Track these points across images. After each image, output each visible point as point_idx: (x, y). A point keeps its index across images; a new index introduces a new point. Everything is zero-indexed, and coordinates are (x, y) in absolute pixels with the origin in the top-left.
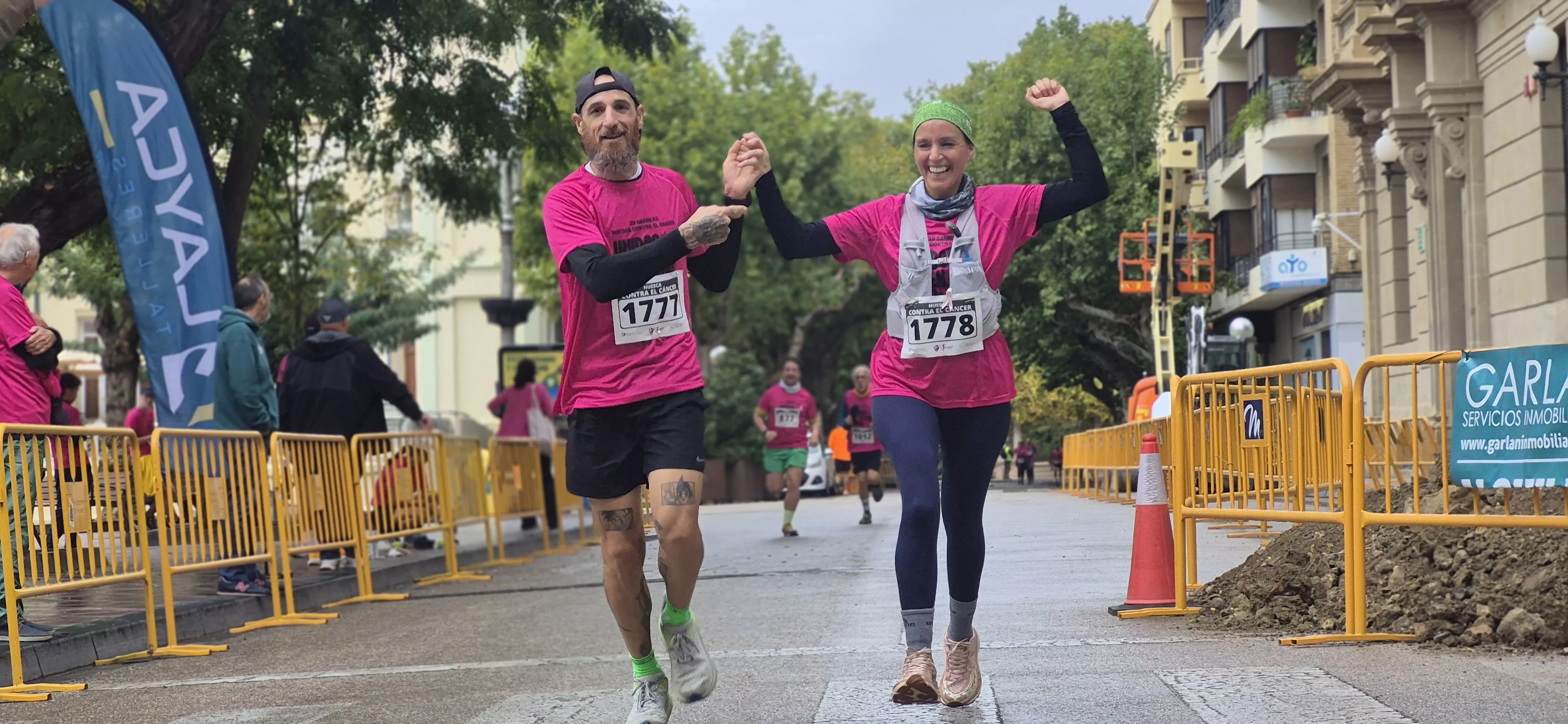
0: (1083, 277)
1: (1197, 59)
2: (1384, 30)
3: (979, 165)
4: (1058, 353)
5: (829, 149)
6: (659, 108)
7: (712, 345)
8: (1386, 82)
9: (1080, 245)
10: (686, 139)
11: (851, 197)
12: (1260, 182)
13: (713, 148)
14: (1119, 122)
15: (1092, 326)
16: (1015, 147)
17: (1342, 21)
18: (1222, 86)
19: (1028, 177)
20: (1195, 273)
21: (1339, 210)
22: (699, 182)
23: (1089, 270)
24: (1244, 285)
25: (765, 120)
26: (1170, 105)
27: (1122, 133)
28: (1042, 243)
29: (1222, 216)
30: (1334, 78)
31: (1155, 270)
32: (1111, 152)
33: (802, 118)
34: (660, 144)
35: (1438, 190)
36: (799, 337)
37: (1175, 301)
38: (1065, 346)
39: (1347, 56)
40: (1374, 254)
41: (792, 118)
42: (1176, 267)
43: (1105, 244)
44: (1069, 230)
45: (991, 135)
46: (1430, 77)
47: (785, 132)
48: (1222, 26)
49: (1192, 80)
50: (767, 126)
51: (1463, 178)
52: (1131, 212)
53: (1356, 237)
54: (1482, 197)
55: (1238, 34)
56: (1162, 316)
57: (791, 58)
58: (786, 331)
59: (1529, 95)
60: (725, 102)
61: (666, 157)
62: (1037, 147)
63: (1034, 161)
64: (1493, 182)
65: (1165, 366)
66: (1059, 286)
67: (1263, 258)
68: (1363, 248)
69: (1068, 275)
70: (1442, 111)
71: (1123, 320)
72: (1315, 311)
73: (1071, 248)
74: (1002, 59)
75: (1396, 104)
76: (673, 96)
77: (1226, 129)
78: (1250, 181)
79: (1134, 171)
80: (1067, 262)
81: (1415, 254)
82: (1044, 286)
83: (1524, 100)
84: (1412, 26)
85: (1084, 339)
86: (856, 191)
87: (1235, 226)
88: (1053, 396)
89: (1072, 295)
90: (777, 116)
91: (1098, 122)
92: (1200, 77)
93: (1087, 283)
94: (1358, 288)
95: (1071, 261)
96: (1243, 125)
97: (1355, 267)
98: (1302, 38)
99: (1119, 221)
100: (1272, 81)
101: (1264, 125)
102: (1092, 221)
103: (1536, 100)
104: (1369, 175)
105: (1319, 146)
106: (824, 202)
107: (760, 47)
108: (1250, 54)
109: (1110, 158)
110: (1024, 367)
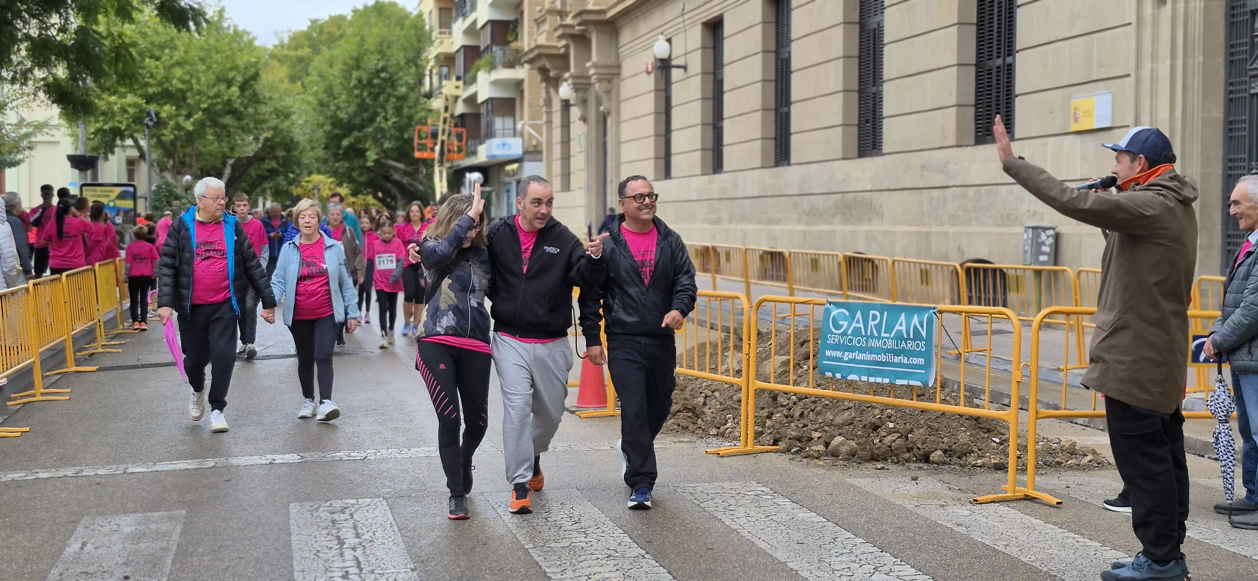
0: (390, 146)
1: (447, 31)
2: (569, 31)
3: (334, 83)
4: (363, 179)
5: (252, 71)
7: (184, 174)
8: (565, 57)
9: (389, 129)
10: (172, 62)
11: (264, 98)
12: (486, 101)
13: (188, 67)
14: (411, 64)
15: (392, 171)
16: (355, 74)
17: (539, 22)
18: (465, 47)
19: (362, 91)
20: (456, 149)
21: (529, 120)
22: (180, 86)
23: (393, 142)
24: (474, 153)
25: (218, 53)
26: (432, 53)
27: (413, 70)
28: (368, 126)
29: (462, 116)
30: (536, 52)
31: (438, 148)
33: (238, 53)
35: (592, 116)
36: (228, 170)
37: (447, 165)
38: (366, 176)
39: (542, 40)
40: (550, 144)
41: (233, 54)
42: (447, 147)
43: (403, 128)
44: (383, 121)
45: (341, 67)
46: (594, 58)
47: (229, 61)
48: (465, 16)
49: (447, 42)
50: (219, 56)
51: (609, 113)
52: (417, 113)
53: (540, 134)
54: (618, 123)
55: (475, 22)
56: (441, 172)
58: (221, 166)
59: (648, 73)
60: (194, 42)
61: (162, 71)
62: (367, 75)
63: (365, 82)
64: (625, 115)
66: (377, 150)
67: (487, 142)
68: (543, 140)
69: (382, 144)
70: (600, 77)
71: (410, 169)
72: (513, 170)
73: (382, 129)
74: (327, 18)
75: (572, 70)
76: (165, 36)
77: (466, 70)
78: (480, 99)
79: (416, 90)
80: (382, 137)
81: (575, 147)
82: (368, 150)
83: (645, 75)
84: (585, 31)
85: (388, 178)
86: (268, 95)
87: (468, 121)
88: (354, 199)
89: (383, 155)
90: (225, 51)
91: (398, 64)
92: (451, 40)
93: (391, 149)
94: (541, 161)
95: (384, 137)
96: (478, 70)
97: (538, 149)
98: (511, 26)
99: (410, 118)
100: (494, 49)
101: (489, 72)
102: (396, 117)
103: (652, 76)
104: (548, 103)
105: (519, 84)
106: (250, 100)
107: (214, 12)
108: (482, 32)
109: (406, 83)
110: (340, 184)
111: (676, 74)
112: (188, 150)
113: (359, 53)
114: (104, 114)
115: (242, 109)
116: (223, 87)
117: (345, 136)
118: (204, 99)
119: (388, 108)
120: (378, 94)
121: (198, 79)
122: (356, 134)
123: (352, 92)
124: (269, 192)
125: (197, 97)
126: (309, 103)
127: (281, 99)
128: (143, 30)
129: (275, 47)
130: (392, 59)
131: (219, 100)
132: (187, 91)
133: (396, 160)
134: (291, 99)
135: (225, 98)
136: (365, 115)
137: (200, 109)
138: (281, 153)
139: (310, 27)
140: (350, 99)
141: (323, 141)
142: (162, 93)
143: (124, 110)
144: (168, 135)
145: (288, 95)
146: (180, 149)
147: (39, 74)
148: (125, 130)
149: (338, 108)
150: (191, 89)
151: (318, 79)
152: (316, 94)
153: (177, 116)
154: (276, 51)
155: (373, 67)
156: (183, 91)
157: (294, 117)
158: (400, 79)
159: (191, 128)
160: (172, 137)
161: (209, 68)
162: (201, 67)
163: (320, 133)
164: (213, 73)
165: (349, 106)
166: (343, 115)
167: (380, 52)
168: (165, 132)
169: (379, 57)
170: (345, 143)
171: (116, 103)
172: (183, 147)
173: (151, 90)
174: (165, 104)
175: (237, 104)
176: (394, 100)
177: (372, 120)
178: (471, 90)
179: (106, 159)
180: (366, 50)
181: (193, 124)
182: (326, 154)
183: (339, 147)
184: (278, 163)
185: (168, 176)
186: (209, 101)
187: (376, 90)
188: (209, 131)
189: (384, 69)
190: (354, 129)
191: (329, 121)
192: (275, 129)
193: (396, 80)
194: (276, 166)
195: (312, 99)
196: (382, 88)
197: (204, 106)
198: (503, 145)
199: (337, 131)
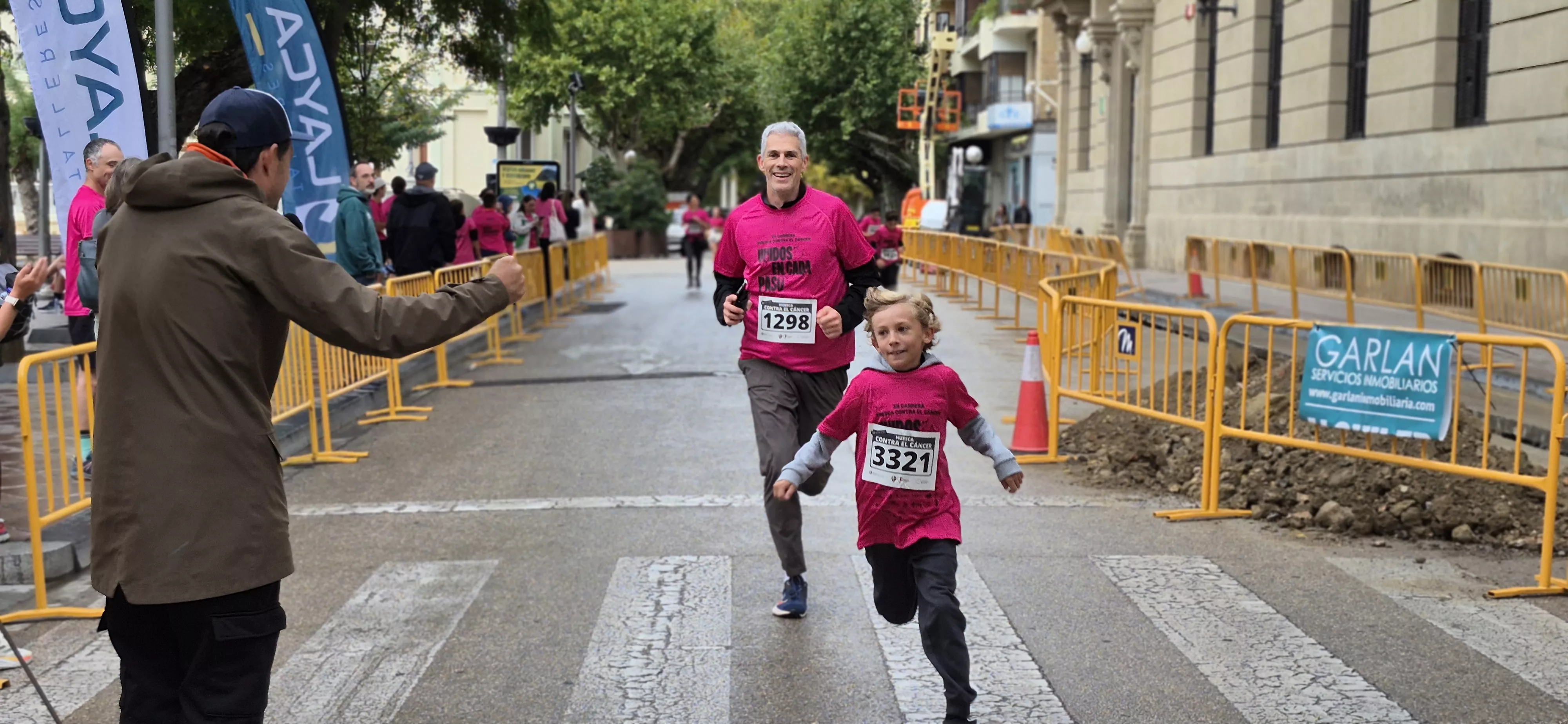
0: (869, 115)
3: (804, 37)
4: (842, 155)
5: (708, 23)
7: (626, 149)
9: (869, 93)
10: (614, 13)
11: (720, 56)
12: (990, 57)
13: (631, 20)
14: (899, 12)
15: (872, 145)
16: (829, 25)
19: (837, 46)
20: (947, 117)
21: (1042, 79)
22: (622, 43)
23: (874, 110)
24: (974, 122)
27: (900, 19)
28: (844, 90)
29: (961, 76)
31: (924, 116)
32: (892, 32)
34: (596, 15)
35: (1117, 75)
36: (679, 145)
37: (936, 137)
38: (846, 150)
40: (1066, 110)
42: (937, 113)
43: (885, 92)
44: (862, 83)
45: (813, 17)
46: (1120, 0)
47: (680, 11)
51: (1138, 69)
52: (903, 72)
53: (1055, 97)
54: (1149, 82)
56: (927, 148)
58: (672, 140)
59: (1188, 18)
61: (601, 25)
62: (844, 27)
63: (841, 35)
64: (1157, 73)
65: (927, 180)
66: (854, 119)
67: (988, 107)
68: (1058, 105)
69: (860, 112)
70: (1128, 23)
71: (894, 142)
72: (1021, 143)
73: (861, 94)
75: (1094, 15)
77: (967, 19)
78: (983, 54)
79: (905, 43)
80: (861, 104)
81: (1096, 114)
82: (843, 119)
83: (1184, 21)
85: (867, 153)
86: (724, 52)
87: (969, 83)
88: (833, 180)
89: (861, 125)
91: (883, 11)
93: (871, 118)
94: (1053, 131)
95: (862, 104)
96: (980, 18)
97: (1052, 116)
99: (895, 79)
101: (994, 19)
102: (877, 78)
103: (1193, 22)
104: (1065, 57)
105: (1030, 35)
106: (703, 59)
109: (892, 36)
110: (816, 161)
111: (1223, 19)
112: (632, 120)
114: (536, 77)
115: (694, 71)
116: (671, 43)
117: (816, 102)
118: (649, 58)
119: (868, 66)
120: (857, 50)
121: (643, 34)
122: (829, 99)
123: (825, 48)
124: (734, 172)
125: (641, 57)
126: (773, 62)
127: (742, 56)
131: (667, 60)
132: (630, 49)
133: (879, 131)
134: (756, 56)
135: (674, 56)
137: (644, 71)
138: (743, 123)
140: (823, 56)
141: (790, 108)
142: (601, 51)
143: (557, 73)
144: (608, 103)
145: (752, 51)
146: (621, 120)
147: (446, 30)
148: (559, 96)
149: (809, 68)
150: (634, 46)
151: (786, 32)
152: (781, 51)
153: (618, 79)
155: (851, 16)
156: (626, 50)
157: (758, 79)
158: (884, 30)
159: (633, 94)
160: (612, 105)
161: (656, 20)
162: (647, 20)
163: (785, 100)
164: (660, 27)
165: (821, 65)
166: (814, 77)
168: (603, 98)
170: (816, 111)
171: (548, 65)
172: (625, 116)
173: (588, 49)
174: (604, 65)
175: (688, 65)
176: (876, 57)
177: (849, 82)
178: (973, 43)
179: (538, 131)
181: (636, 88)
183: (809, 116)
184: (740, 135)
185: (608, 151)
187: (855, 45)
188: (655, 97)
189: (864, 18)
190: (827, 94)
191: (797, 84)
192: (736, 94)
193: (880, 32)
194: (740, 140)
195: (778, 57)
196: (861, 42)
197: (649, 67)
198: (1009, 111)
199: (807, 96)
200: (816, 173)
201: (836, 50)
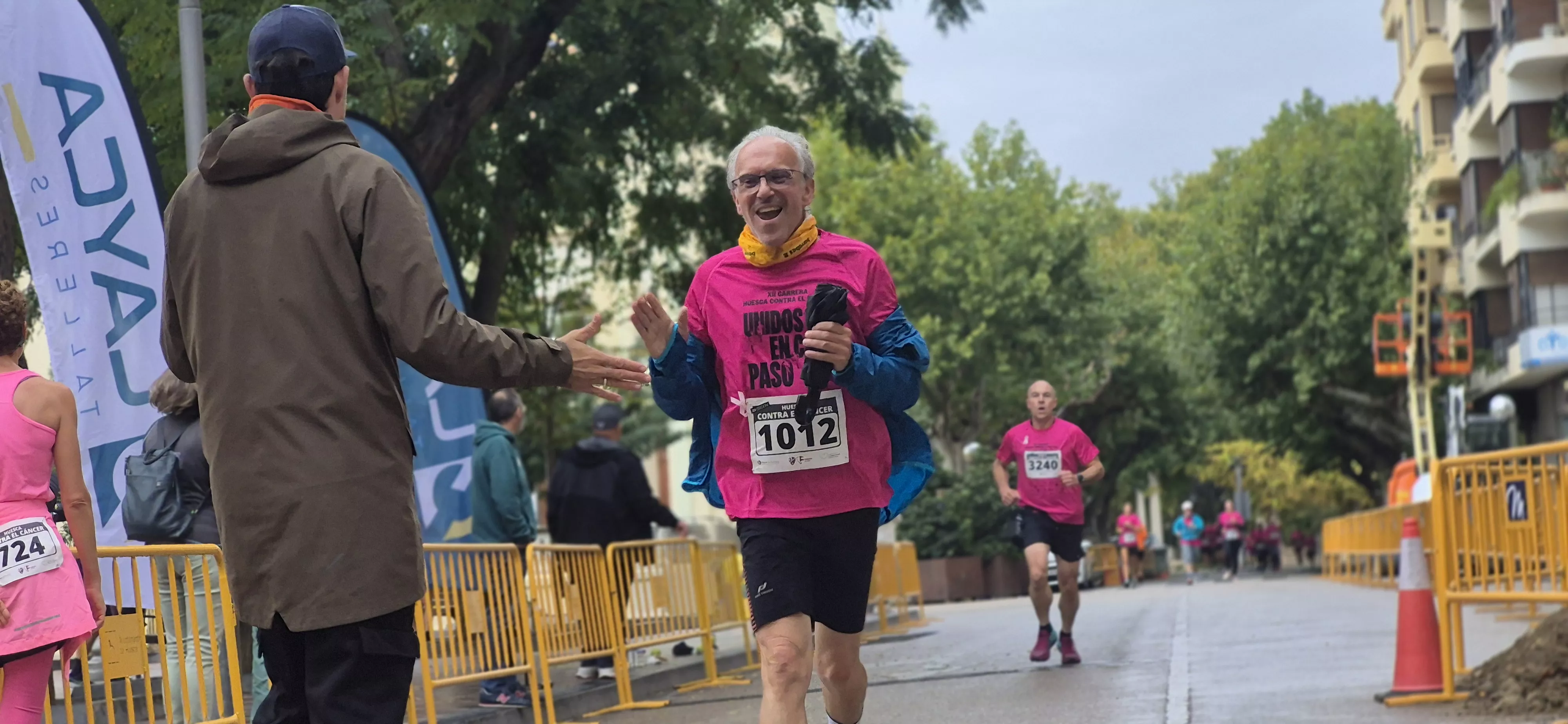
0: (1337, 361)
1: (1446, 137)
3: (1227, 252)
4: (1314, 438)
5: (1075, 243)
6: (904, 207)
7: (965, 441)
9: (1334, 329)
10: (932, 236)
11: (1099, 290)
12: (1517, 260)
13: (959, 245)
15: (1347, 410)
16: (1264, 233)
18: (1475, 164)
19: (1278, 263)
20: (1452, 352)
22: (946, 279)
23: (1343, 353)
24: (1503, 363)
25: (1011, 214)
26: (1421, 184)
27: (1373, 215)
28: (1294, 327)
29: (1479, 295)
31: (1411, 351)
32: (1362, 236)
33: (1047, 211)
34: (906, 242)
37: (1433, 382)
38: (1321, 431)
41: (1037, 212)
42: (1433, 348)
44: (1321, 314)
45: (1239, 221)
47: (1031, 226)
48: (1471, 102)
49: (1443, 158)
50: (1013, 220)
52: (1384, 294)
55: (1488, 112)
56: (1420, 399)
57: (1036, 152)
60: (970, 198)
61: (913, 255)
62: (1286, 232)
63: (1283, 245)
65: (1425, 448)
66: (1314, 371)
67: (1522, 337)
69: (1322, 360)
71: (1380, 402)
73: (1323, 333)
74: (1247, 145)
76: (918, 194)
78: (1506, 258)
79: (1386, 252)
80: (1322, 346)
82: (1297, 371)
85: (1341, 423)
86: (1103, 283)
87: (1491, 304)
88: (1310, 482)
89: (1326, 379)
90: (1023, 211)
91: (1347, 204)
92: (1451, 154)
93: (1341, 367)
95: (1324, 344)
96: (1497, 204)
98: (1555, 111)
99: (1372, 303)
100: (1525, 156)
101: (1517, 202)
102: (1345, 304)
106: (1073, 296)
107: (1004, 142)
108: (1501, 130)
109: (1361, 240)
110: (1279, 453)
112: (971, 395)
113: (1269, 191)
116: (1021, 275)
117: (1255, 348)
118: (988, 299)
119: (1328, 288)
120: (1309, 266)
121: (977, 265)
122: (1273, 343)
123: (1261, 266)
124: (1154, 482)
125: (977, 298)
126: (1180, 294)
127: (1138, 292)
128: (881, 186)
129: (1153, 208)
130: (1332, 197)
131: (1016, 300)
132: (960, 287)
133: (1358, 387)
134: (1162, 291)
135: (1026, 294)
136: (1288, 307)
137: (982, 318)
138: (1151, 396)
139: (1216, 166)
140: (1258, 279)
141: (1215, 361)
145: (1155, 286)
146: (955, 397)
147: (658, 257)
149: (1237, 299)
150: (965, 284)
151: (1199, 247)
152: (1194, 277)
153: (944, 334)
154: (1155, 216)
155: (1296, 216)
156: (955, 289)
157: (1163, 325)
158: (1350, 233)
159: (968, 354)
161: (996, 242)
162: (981, 243)
163: (1207, 348)
164: (1002, 251)
165: (1255, 294)
166: (1246, 311)
167: (1309, 186)
169: (1306, 196)
170: (1254, 362)
172: (961, 391)
174: (922, 314)
175: (1048, 303)
176: (1340, 274)
177: (1300, 315)
178: (1490, 242)
180: (1283, 186)
181: (973, 346)
182: (1222, 385)
183: (1243, 371)
184: (1147, 414)
186: (998, 303)
187: (1305, 259)
189: (1317, 218)
190: (1268, 336)
191: (1223, 325)
192: (1135, 351)
193: (1343, 237)
194: (1149, 422)
195: (1188, 286)
196: (1315, 255)
197: (989, 312)
198: (1553, 339)
199: (1238, 342)
200: (1282, 473)
201: (1277, 269)
